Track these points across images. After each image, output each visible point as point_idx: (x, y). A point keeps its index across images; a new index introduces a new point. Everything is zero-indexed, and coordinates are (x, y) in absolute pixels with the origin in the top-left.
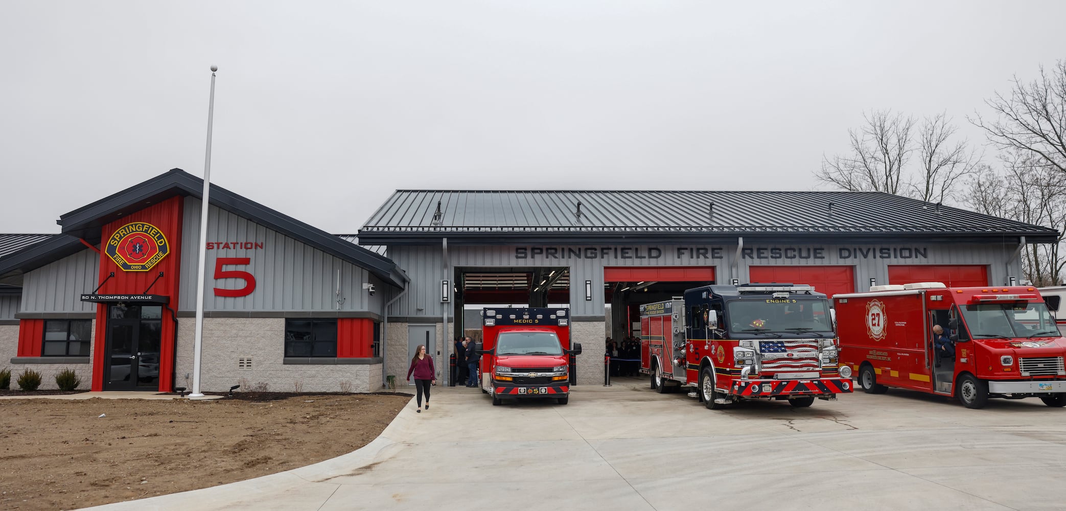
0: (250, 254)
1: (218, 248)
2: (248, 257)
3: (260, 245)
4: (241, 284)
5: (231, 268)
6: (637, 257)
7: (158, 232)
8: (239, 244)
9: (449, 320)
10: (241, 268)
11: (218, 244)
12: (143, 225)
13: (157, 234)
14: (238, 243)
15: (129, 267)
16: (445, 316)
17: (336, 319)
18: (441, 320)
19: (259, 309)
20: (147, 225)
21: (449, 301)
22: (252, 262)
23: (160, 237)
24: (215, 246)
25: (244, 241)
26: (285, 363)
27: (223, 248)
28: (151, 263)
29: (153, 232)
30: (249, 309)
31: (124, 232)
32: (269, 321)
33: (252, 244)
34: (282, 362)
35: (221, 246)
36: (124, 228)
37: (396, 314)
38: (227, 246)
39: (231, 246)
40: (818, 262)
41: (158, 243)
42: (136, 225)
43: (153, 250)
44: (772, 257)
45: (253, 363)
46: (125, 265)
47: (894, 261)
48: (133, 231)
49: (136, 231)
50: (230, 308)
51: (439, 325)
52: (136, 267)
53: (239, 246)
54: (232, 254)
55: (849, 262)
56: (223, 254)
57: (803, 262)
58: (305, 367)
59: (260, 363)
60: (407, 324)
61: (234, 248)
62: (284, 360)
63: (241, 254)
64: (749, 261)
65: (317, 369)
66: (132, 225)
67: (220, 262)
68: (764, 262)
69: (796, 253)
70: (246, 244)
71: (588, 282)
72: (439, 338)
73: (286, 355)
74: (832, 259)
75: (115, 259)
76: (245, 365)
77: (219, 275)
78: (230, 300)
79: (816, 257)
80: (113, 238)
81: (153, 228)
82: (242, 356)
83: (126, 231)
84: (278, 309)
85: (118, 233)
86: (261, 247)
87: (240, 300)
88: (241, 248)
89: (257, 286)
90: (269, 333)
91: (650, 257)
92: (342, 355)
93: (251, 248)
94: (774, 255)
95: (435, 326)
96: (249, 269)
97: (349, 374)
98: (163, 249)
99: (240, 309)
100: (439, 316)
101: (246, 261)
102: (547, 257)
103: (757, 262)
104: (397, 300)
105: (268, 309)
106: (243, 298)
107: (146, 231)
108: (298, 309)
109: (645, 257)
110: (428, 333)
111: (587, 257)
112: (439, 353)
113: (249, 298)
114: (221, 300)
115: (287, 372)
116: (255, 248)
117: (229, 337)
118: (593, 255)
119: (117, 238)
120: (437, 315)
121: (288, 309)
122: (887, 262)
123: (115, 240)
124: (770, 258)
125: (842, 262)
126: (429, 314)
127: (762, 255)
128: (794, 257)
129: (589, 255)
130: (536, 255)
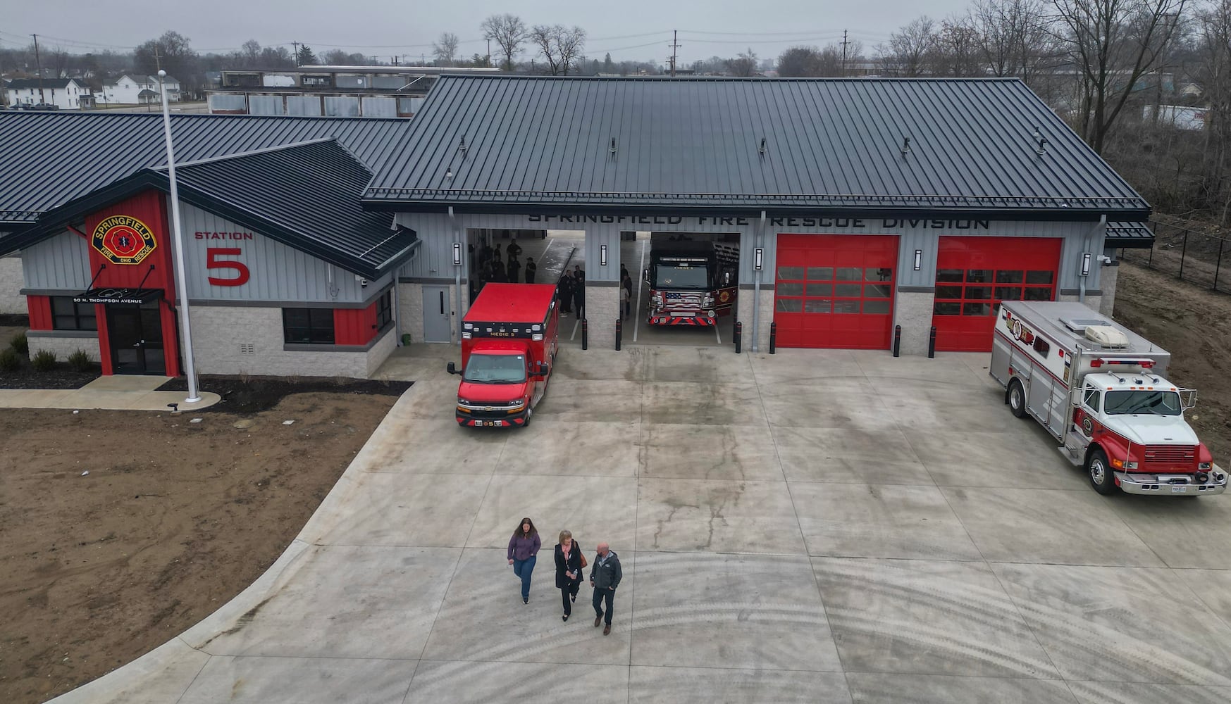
0: (240, 244)
1: (207, 238)
2: (239, 247)
3: (249, 235)
4: (234, 274)
5: (223, 258)
6: (656, 222)
7: (142, 226)
8: (228, 235)
9: (462, 282)
10: (233, 258)
11: (207, 234)
12: (126, 219)
13: (141, 227)
14: (226, 233)
15: (119, 260)
16: (458, 279)
17: (332, 310)
18: (454, 282)
19: (255, 298)
20: (130, 218)
21: (461, 264)
22: (243, 252)
23: (145, 231)
24: (204, 236)
25: (232, 232)
26: (285, 350)
27: (212, 238)
28: (141, 255)
29: (136, 225)
30: (246, 298)
31: (107, 225)
32: (267, 310)
33: (240, 234)
34: (283, 348)
35: (210, 236)
36: (107, 221)
37: (410, 274)
38: (215, 236)
39: (221, 236)
40: (857, 231)
41: (144, 237)
42: (118, 218)
43: (140, 244)
44: (804, 225)
45: (256, 350)
46: (114, 258)
47: (947, 232)
48: (116, 224)
49: (120, 224)
50: (226, 297)
51: (452, 287)
52: (125, 260)
53: (228, 236)
54: (222, 244)
55: (892, 232)
56: (213, 244)
57: (839, 231)
58: (305, 354)
59: (261, 349)
60: (421, 285)
61: (223, 238)
62: (284, 346)
63: (231, 244)
64: (777, 229)
65: (317, 355)
66: (114, 218)
67: (212, 252)
68: (794, 230)
69: (833, 221)
70: (234, 234)
71: (603, 247)
72: (453, 298)
73: (286, 342)
74: (873, 228)
75: (103, 251)
76: (248, 351)
77: (212, 264)
78: (226, 289)
79: (855, 226)
80: (97, 231)
81: (136, 222)
82: (243, 342)
83: (109, 224)
84: (274, 298)
85: (101, 226)
86: (251, 238)
87: (236, 289)
88: (231, 238)
89: (251, 275)
90: (268, 321)
91: (670, 222)
92: (340, 342)
93: (241, 238)
94: (806, 223)
95: (449, 287)
96: (241, 259)
97: (347, 361)
98: (150, 243)
99: (236, 298)
100: (453, 277)
101: (237, 252)
102: (562, 221)
103: (786, 230)
104: (410, 263)
105: (265, 298)
106: (238, 287)
107: (130, 225)
108: (293, 299)
109: (664, 223)
110: (442, 293)
111: (602, 221)
112: (453, 313)
113: (245, 287)
114: (216, 289)
115: (288, 358)
116: (245, 239)
117: (229, 325)
118: (610, 219)
119: (101, 231)
120: (451, 276)
121: (284, 298)
122: (939, 232)
123: (100, 233)
124: (802, 226)
125: (884, 232)
126: (443, 276)
127: (793, 223)
128: (830, 225)
129: (605, 218)
130: (550, 218)
